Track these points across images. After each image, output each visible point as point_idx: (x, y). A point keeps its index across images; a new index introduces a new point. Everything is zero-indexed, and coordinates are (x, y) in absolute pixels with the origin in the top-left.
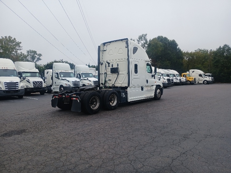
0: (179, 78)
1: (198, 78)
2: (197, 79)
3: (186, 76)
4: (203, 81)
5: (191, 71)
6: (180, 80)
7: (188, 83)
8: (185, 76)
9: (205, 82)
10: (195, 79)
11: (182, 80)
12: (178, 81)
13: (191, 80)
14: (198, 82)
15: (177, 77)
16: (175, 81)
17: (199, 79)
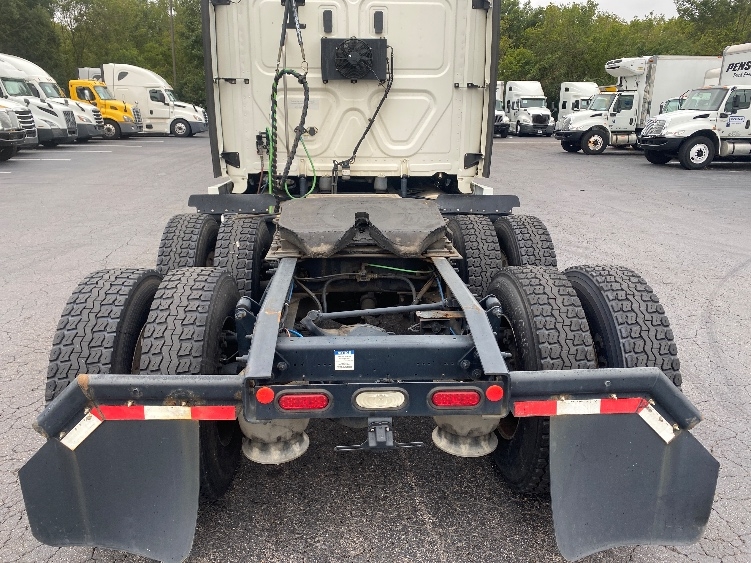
0: (58, 104)
1: (147, 105)
2: (145, 113)
3: (93, 97)
4: (169, 122)
5: (112, 69)
6: (68, 115)
7: (109, 130)
8: (86, 92)
9: (180, 128)
10: (137, 112)
11: (76, 114)
12: (60, 124)
13: (119, 116)
14: (149, 126)
15: (48, 100)
16: (40, 121)
17: (151, 112)
